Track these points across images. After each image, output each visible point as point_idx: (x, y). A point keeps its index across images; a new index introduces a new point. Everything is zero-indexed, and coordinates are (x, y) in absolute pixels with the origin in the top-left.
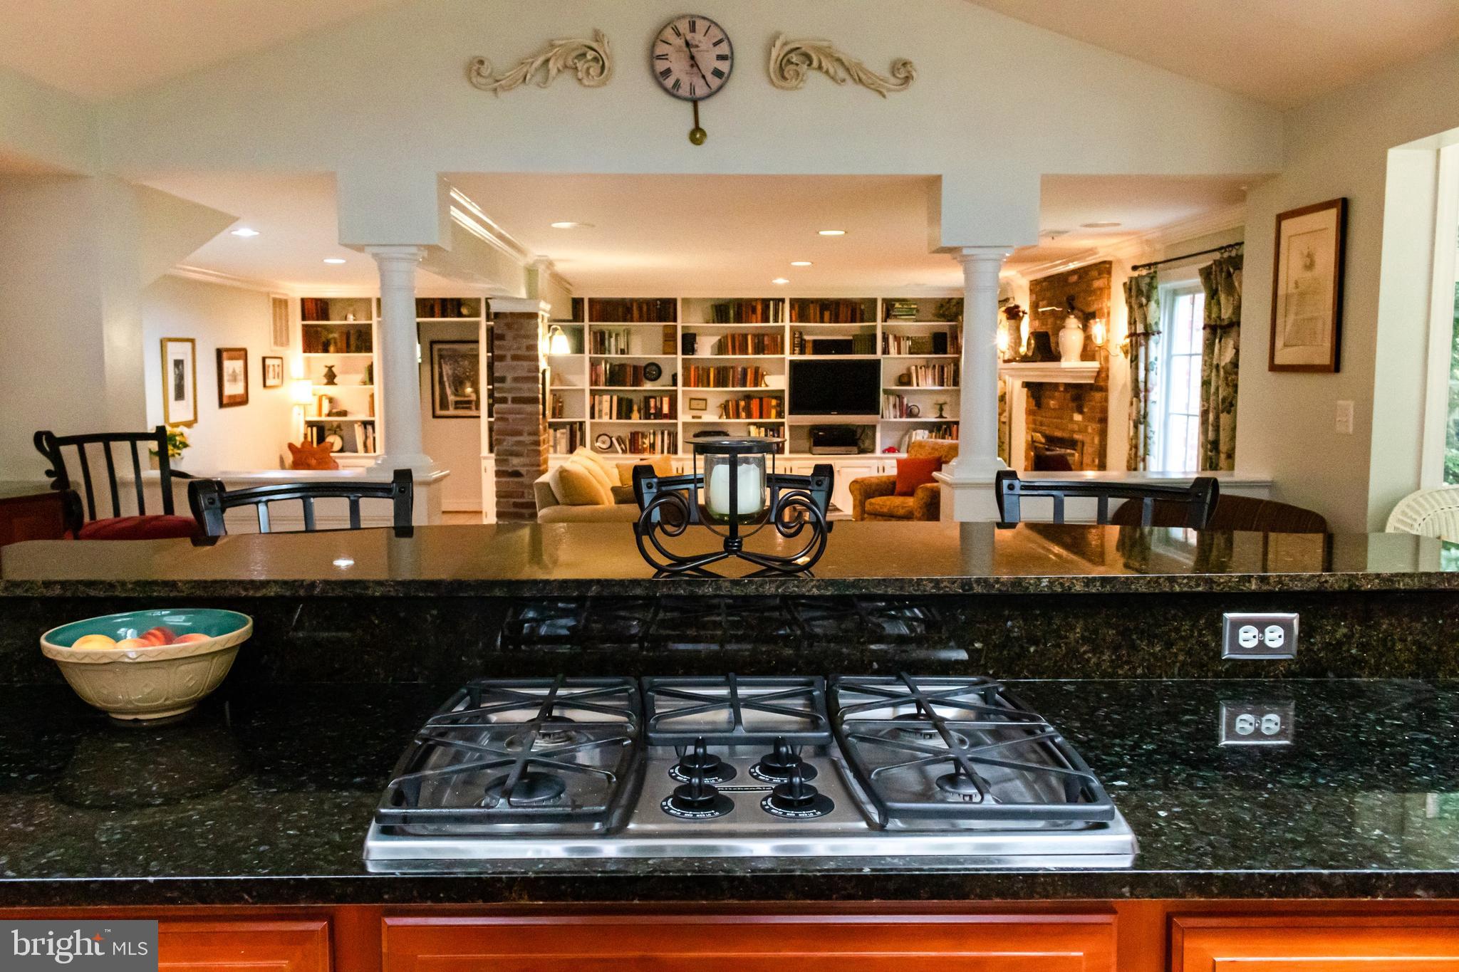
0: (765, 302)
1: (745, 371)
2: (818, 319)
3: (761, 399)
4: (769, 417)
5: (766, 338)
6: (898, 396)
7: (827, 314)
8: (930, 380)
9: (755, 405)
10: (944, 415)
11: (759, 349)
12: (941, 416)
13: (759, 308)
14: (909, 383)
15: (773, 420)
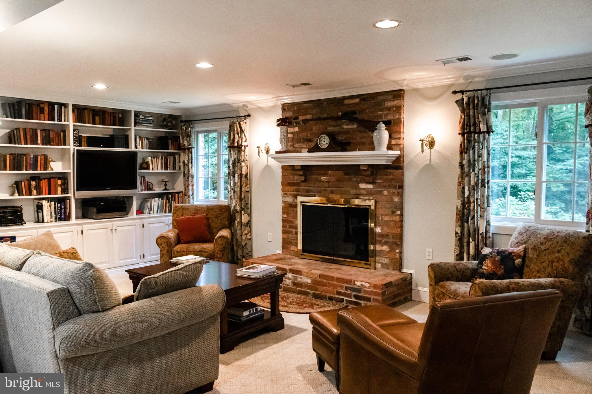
0: (52, 105)
1: (36, 158)
2: (91, 122)
3: (49, 180)
4: (56, 193)
5: (51, 133)
6: (143, 177)
7: (97, 119)
8: (160, 167)
9: (44, 184)
10: (167, 188)
11: (47, 141)
12: (166, 189)
13: (46, 108)
14: (148, 168)
15: (59, 195)
